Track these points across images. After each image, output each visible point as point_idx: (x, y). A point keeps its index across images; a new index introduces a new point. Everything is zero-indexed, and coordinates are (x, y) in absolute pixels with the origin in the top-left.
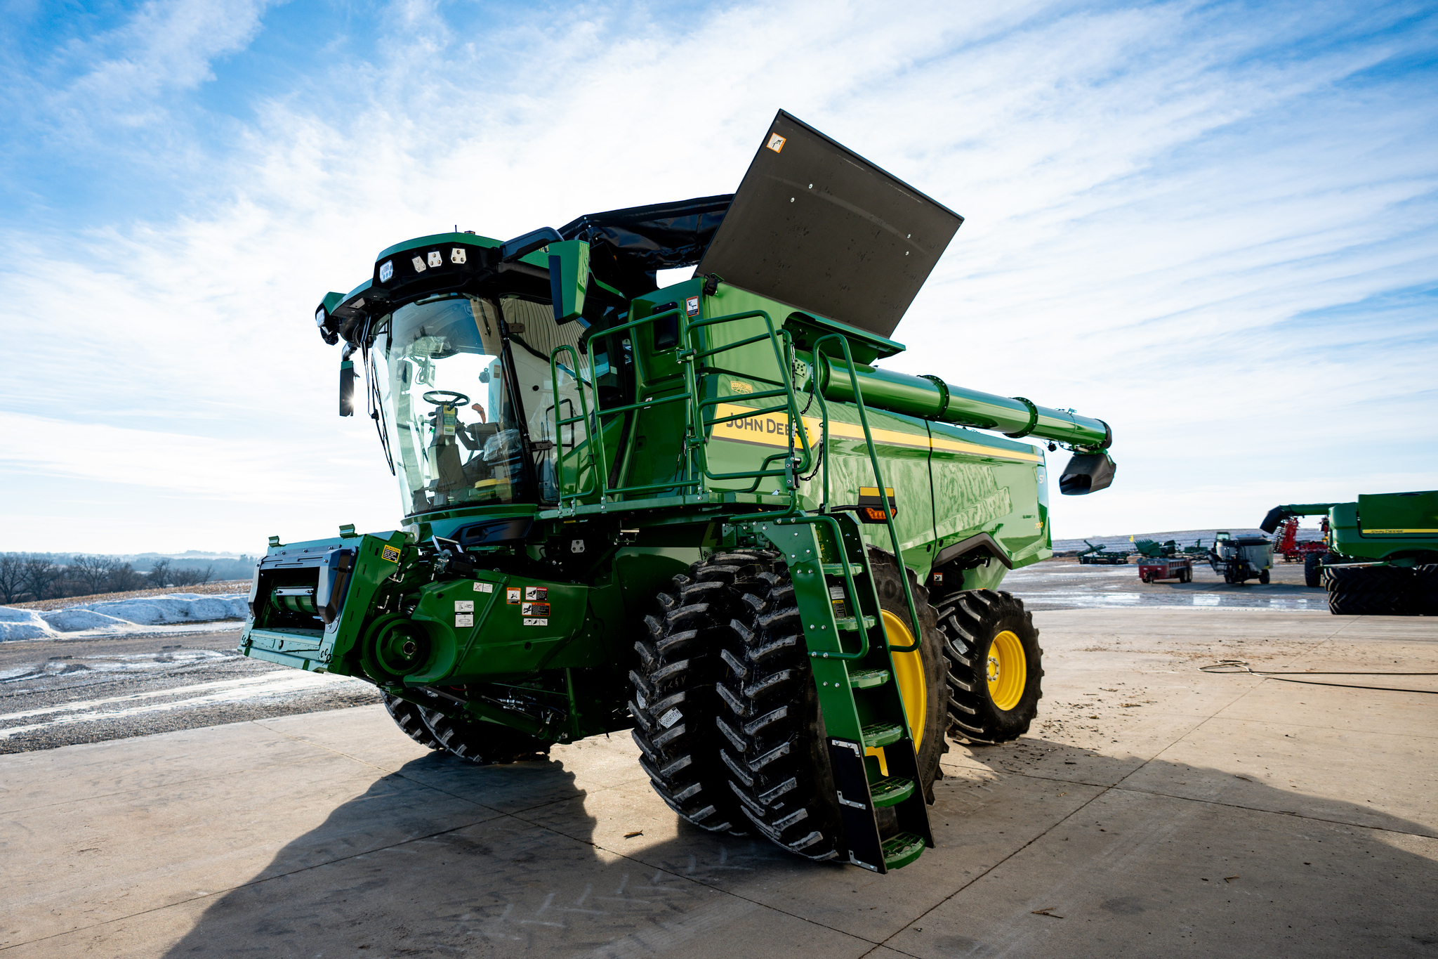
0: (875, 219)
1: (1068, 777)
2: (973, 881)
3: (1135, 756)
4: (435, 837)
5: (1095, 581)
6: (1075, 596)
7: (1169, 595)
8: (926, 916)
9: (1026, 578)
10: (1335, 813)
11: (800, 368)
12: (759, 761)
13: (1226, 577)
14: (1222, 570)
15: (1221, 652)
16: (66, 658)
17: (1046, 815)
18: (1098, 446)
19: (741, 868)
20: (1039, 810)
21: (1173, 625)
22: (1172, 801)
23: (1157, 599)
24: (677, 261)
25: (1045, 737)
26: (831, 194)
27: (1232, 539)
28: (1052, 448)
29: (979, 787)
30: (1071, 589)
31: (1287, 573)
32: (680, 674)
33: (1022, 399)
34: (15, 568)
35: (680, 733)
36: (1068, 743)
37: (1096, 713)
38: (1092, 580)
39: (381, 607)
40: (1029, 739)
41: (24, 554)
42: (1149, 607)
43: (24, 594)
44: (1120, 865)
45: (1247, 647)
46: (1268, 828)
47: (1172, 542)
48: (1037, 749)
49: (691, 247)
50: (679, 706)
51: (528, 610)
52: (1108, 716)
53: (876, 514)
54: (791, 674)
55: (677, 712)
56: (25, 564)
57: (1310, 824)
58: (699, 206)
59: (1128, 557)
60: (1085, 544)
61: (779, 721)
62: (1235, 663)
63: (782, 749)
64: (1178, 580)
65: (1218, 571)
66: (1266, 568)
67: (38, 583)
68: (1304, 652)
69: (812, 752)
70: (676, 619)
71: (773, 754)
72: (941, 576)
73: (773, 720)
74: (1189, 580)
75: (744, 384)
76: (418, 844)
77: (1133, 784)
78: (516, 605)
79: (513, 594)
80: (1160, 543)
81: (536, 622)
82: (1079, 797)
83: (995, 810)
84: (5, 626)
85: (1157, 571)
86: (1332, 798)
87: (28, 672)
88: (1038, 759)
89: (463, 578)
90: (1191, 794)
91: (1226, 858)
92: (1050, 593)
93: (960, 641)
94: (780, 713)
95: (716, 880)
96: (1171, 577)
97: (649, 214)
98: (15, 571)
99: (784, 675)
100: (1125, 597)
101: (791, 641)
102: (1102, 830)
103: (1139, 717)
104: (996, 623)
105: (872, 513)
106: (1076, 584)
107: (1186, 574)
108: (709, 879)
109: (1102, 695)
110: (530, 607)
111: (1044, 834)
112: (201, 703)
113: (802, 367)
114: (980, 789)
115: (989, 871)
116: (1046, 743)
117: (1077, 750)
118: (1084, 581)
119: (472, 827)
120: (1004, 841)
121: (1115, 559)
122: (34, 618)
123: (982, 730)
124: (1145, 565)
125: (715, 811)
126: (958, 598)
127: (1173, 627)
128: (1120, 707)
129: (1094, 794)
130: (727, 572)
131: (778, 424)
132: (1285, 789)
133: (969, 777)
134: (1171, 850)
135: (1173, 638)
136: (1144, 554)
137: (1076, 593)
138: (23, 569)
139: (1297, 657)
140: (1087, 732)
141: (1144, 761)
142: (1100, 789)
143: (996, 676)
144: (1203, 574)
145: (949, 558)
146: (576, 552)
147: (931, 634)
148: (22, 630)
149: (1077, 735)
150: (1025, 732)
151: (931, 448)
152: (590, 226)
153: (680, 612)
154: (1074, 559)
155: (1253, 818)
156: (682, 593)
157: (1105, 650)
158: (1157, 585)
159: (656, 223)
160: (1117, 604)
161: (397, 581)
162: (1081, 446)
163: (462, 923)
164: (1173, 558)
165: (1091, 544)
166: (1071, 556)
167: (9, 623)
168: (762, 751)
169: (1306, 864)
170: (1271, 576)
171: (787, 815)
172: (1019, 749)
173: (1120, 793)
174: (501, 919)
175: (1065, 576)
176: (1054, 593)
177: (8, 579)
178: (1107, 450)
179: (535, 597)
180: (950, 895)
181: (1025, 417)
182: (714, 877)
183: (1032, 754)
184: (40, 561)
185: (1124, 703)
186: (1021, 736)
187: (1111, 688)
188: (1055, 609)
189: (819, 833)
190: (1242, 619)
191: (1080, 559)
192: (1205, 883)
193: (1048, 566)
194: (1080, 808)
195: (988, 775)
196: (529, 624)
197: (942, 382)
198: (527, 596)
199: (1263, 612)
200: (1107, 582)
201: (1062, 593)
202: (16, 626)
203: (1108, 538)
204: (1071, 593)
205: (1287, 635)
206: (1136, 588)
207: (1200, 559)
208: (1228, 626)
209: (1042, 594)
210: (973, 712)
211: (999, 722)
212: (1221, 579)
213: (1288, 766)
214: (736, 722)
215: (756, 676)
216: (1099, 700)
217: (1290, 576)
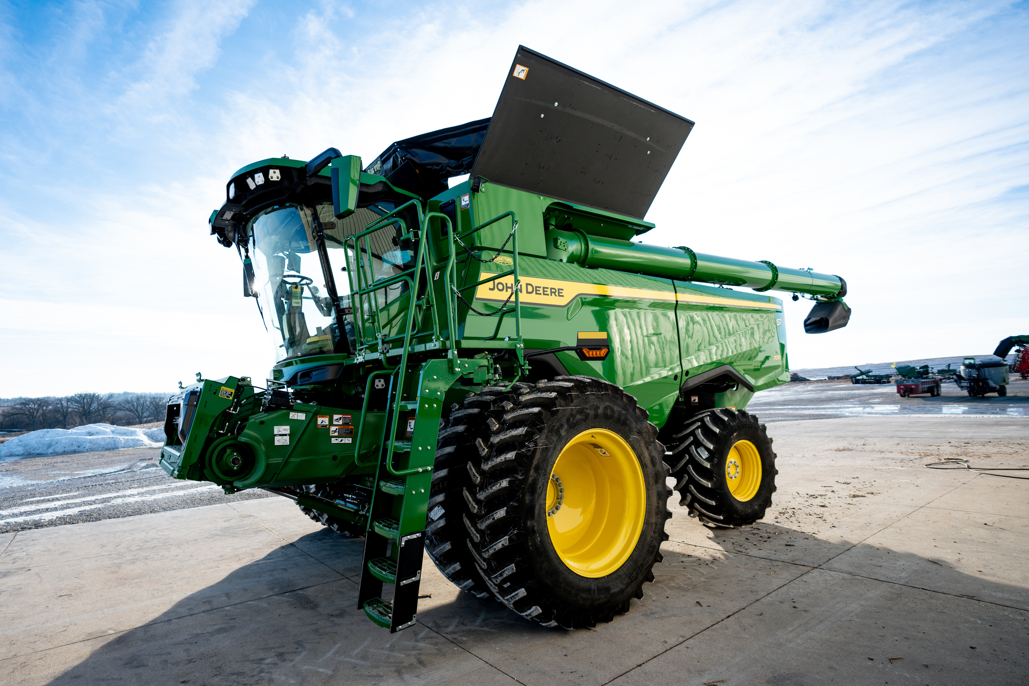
0: (616, 127)
1: (784, 557)
2: (667, 651)
3: (847, 540)
4: (287, 594)
5: (863, 396)
6: (845, 408)
7: (920, 406)
8: (613, 682)
9: (809, 395)
10: (1012, 598)
11: (562, 244)
12: (487, 550)
13: (969, 392)
14: (965, 386)
15: (947, 451)
16: (149, 459)
17: (752, 592)
18: (836, 296)
19: (488, 630)
20: (748, 586)
21: (914, 430)
22: (865, 581)
23: (910, 409)
24: (461, 170)
25: (777, 522)
26: (575, 110)
27: (977, 363)
28: (795, 298)
29: (707, 564)
30: (842, 403)
31: (1023, 388)
32: (443, 479)
33: (766, 262)
34: (143, 402)
35: (442, 525)
36: (794, 527)
37: (826, 503)
38: (860, 396)
39: (222, 432)
40: (764, 524)
41: (150, 394)
42: (902, 416)
43: (149, 418)
44: (799, 641)
45: (972, 448)
46: (944, 611)
47: (926, 367)
48: (767, 533)
49: (469, 159)
50: (441, 504)
51: (335, 431)
52: (835, 504)
53: (591, 353)
54: (510, 482)
55: (441, 508)
56: (149, 400)
57: (986, 608)
58: (474, 127)
59: (890, 379)
60: (855, 369)
61: (501, 520)
62: (956, 461)
63: (504, 541)
64: (929, 394)
65: (962, 387)
66: (1004, 384)
67: (157, 411)
68: (1020, 451)
69: (530, 544)
70: (443, 437)
71: (497, 545)
72: (697, 398)
73: (496, 518)
74: (938, 395)
75: (505, 258)
76: (272, 599)
77: (836, 565)
78: (326, 429)
79: (322, 421)
80: (916, 368)
81: (342, 441)
82: (786, 575)
83: (712, 585)
84: (121, 439)
85: (912, 388)
86: (1014, 583)
87: (123, 468)
88: (764, 541)
89: (282, 409)
90: (884, 576)
91: (897, 638)
92: (826, 406)
93: (703, 449)
94: (501, 513)
95: (464, 639)
96: (923, 392)
97: (438, 137)
98: (143, 404)
99: (504, 483)
100: (884, 408)
101: (511, 456)
102: (795, 607)
103: (861, 506)
104: (733, 434)
105: (587, 352)
106: (847, 399)
107: (935, 390)
108: (460, 638)
109: (836, 487)
110: (337, 429)
111: (744, 609)
112: (204, 491)
113: (564, 243)
114: (707, 566)
115: (684, 641)
116: (776, 527)
117: (800, 534)
118: (853, 397)
119: (316, 587)
120: (708, 614)
121: (880, 380)
122: (139, 434)
123: (722, 518)
124: (901, 384)
125: (474, 584)
126: (704, 415)
127: (914, 431)
128: (848, 497)
129: (799, 573)
130: (486, 401)
131: (536, 287)
132: (971, 574)
133: (702, 556)
134: (849, 628)
135: (911, 441)
136: (904, 376)
137: (846, 406)
138: (148, 403)
139: (1013, 456)
140: (814, 518)
141: (853, 544)
142: (806, 569)
143: (737, 475)
144: (951, 389)
145: (695, 385)
146: (378, 388)
147: (649, 447)
148: (131, 441)
149: (804, 520)
150: (761, 518)
151: (677, 301)
152: (399, 150)
153: (446, 432)
154: (848, 381)
155: (934, 601)
156: (450, 418)
157: (851, 450)
158: (912, 399)
159: (444, 143)
160: (876, 414)
161: (234, 412)
162: (822, 297)
163: (263, 666)
164: (927, 378)
165: (861, 369)
166: (847, 378)
167: (123, 437)
168: (492, 542)
169: (972, 648)
170: (1008, 391)
171: (513, 593)
172: (752, 532)
173: (822, 573)
174: (292, 664)
175: (840, 393)
176: (829, 406)
177: (139, 409)
178: (843, 298)
179: (341, 422)
180: (642, 663)
181: (768, 275)
182: (464, 636)
183: (761, 537)
184: (157, 398)
185: (853, 493)
186: (758, 521)
187: (846, 481)
188: (825, 418)
189: (538, 607)
190: (973, 424)
191: (852, 381)
192: (870, 663)
193: (827, 386)
194: (783, 586)
195: (718, 555)
196: (337, 442)
197: (691, 251)
198: (334, 421)
199: (997, 418)
200: (872, 397)
201: (835, 406)
202: (127, 439)
203: (878, 364)
204: (842, 406)
205: (1010, 438)
206: (894, 401)
207: (949, 378)
208: (960, 430)
209: (820, 407)
210: (714, 503)
211: (736, 511)
212: (965, 393)
213: (980, 552)
214: (474, 518)
215: (486, 483)
216: (833, 491)
217: (1025, 390)
